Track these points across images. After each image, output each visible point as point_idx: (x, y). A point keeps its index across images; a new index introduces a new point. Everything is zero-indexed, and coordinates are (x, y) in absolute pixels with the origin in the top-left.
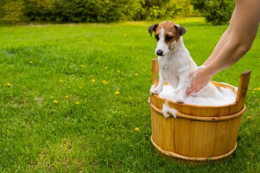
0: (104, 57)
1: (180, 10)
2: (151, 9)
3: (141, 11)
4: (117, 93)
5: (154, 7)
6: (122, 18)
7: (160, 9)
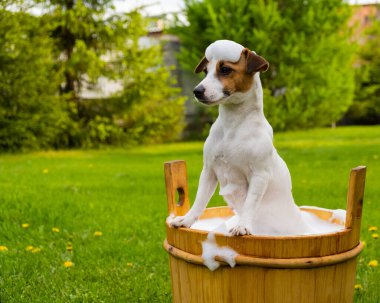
0: (14, 207)
1: (154, 126)
2: (91, 123)
3: (70, 127)
4: (69, 264)
5: (98, 118)
6: (27, 142)
7: (111, 123)
